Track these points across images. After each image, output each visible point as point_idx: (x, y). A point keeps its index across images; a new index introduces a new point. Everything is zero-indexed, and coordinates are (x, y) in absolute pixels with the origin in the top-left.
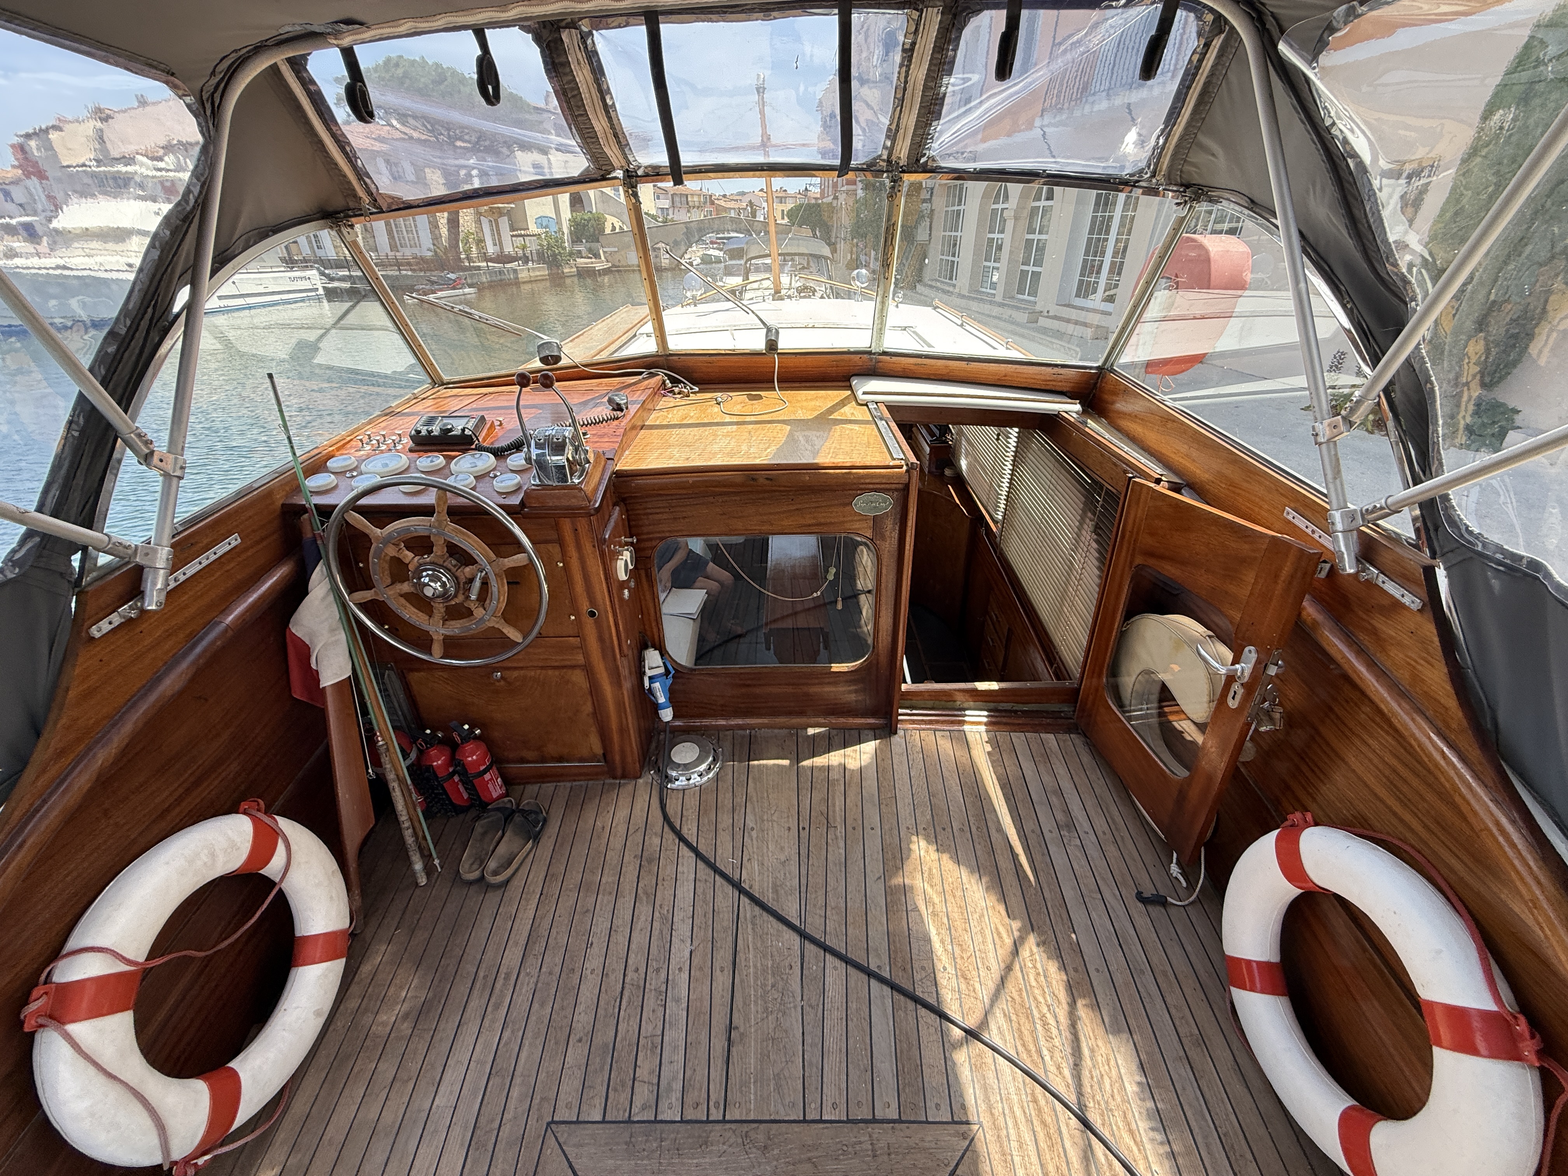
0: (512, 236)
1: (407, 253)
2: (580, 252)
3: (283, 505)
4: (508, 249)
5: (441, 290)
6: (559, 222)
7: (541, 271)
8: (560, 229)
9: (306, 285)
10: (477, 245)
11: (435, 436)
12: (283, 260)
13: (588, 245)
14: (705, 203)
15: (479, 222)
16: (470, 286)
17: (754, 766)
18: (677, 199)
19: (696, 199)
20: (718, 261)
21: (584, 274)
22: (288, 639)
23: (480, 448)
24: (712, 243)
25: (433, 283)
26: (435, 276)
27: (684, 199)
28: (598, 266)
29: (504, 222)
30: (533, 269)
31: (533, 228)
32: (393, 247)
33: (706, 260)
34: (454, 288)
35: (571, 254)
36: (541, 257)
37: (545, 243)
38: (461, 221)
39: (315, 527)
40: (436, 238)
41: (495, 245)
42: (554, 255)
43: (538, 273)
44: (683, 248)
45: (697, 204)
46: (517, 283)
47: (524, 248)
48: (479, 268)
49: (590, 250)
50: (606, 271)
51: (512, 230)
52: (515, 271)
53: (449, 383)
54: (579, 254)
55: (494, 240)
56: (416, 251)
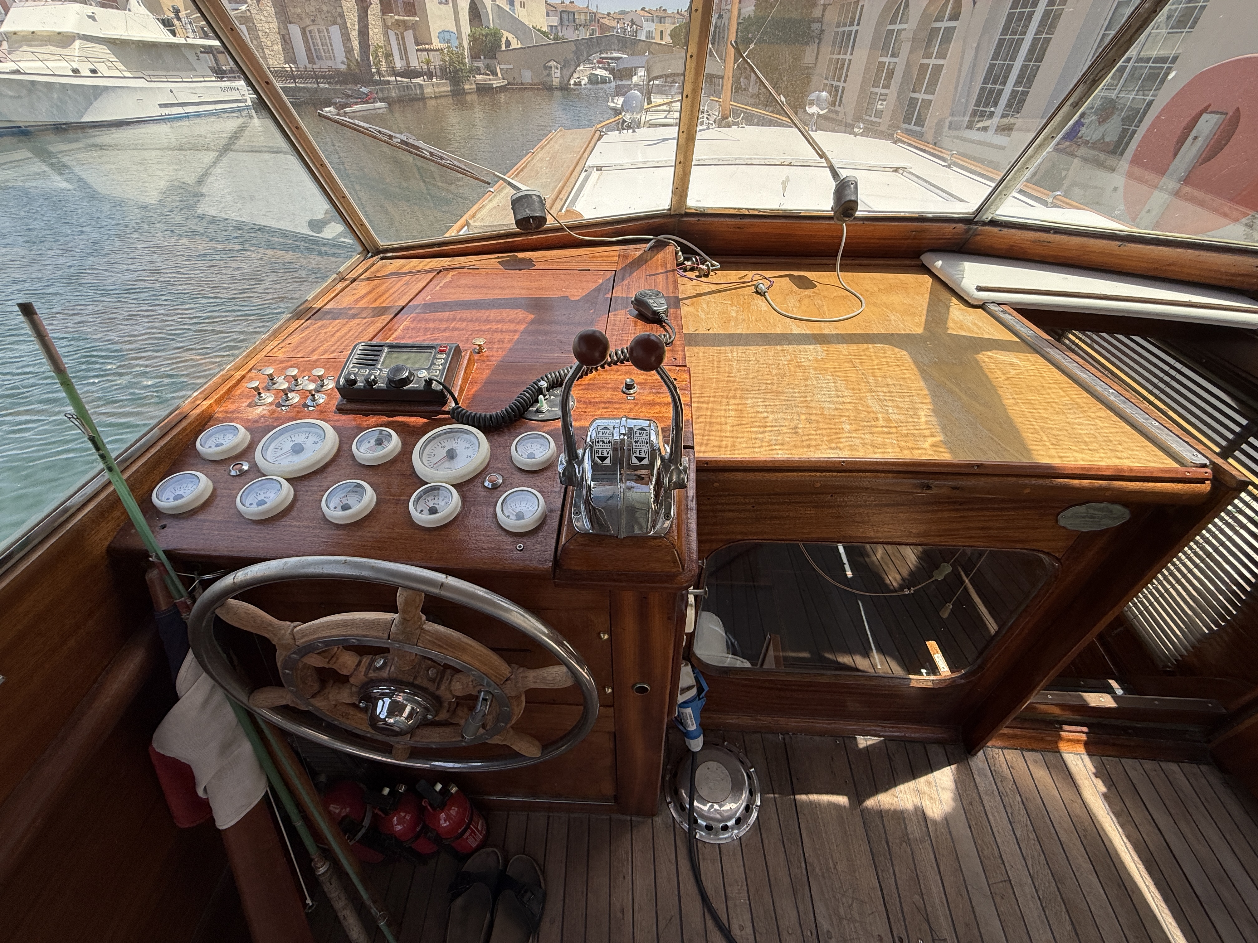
0: (417, 50)
1: (324, 65)
2: (478, 68)
3: (111, 551)
4: (414, 64)
5: (356, 104)
6: (459, 37)
7: (445, 87)
8: (461, 45)
9: (235, 96)
10: (386, 59)
11: (380, 390)
12: (213, 70)
13: (488, 61)
14: (591, 21)
15: (386, 35)
16: (382, 100)
17: (803, 803)
18: (565, 16)
19: (582, 17)
20: (604, 81)
21: (483, 90)
22: (156, 762)
23: (459, 416)
24: (599, 62)
25: (349, 96)
26: (349, 89)
27: (571, 17)
28: (496, 83)
29: (409, 35)
30: (438, 84)
31: (436, 43)
32: (311, 61)
33: (594, 80)
34: (367, 102)
35: (471, 71)
36: (444, 73)
37: (447, 58)
38: (371, 34)
39: (175, 593)
40: (349, 51)
41: (402, 59)
42: (456, 71)
43: (442, 89)
44: (573, 68)
45: (583, 22)
46: (422, 98)
47: (428, 63)
48: (388, 82)
49: (488, 67)
50: (502, 89)
51: (417, 44)
52: (421, 86)
53: (386, 251)
54: (478, 71)
55: (401, 54)
56: (330, 63)
